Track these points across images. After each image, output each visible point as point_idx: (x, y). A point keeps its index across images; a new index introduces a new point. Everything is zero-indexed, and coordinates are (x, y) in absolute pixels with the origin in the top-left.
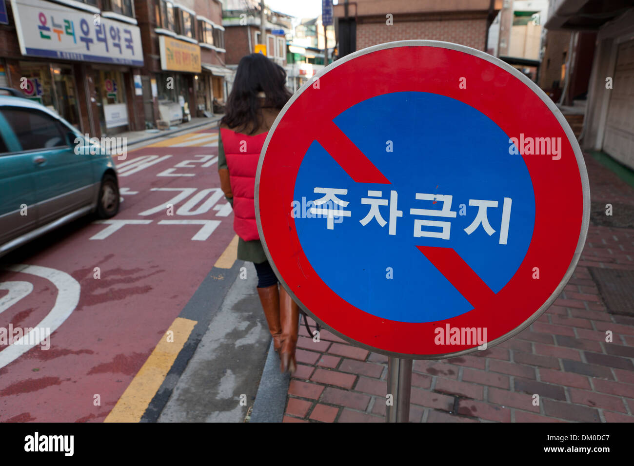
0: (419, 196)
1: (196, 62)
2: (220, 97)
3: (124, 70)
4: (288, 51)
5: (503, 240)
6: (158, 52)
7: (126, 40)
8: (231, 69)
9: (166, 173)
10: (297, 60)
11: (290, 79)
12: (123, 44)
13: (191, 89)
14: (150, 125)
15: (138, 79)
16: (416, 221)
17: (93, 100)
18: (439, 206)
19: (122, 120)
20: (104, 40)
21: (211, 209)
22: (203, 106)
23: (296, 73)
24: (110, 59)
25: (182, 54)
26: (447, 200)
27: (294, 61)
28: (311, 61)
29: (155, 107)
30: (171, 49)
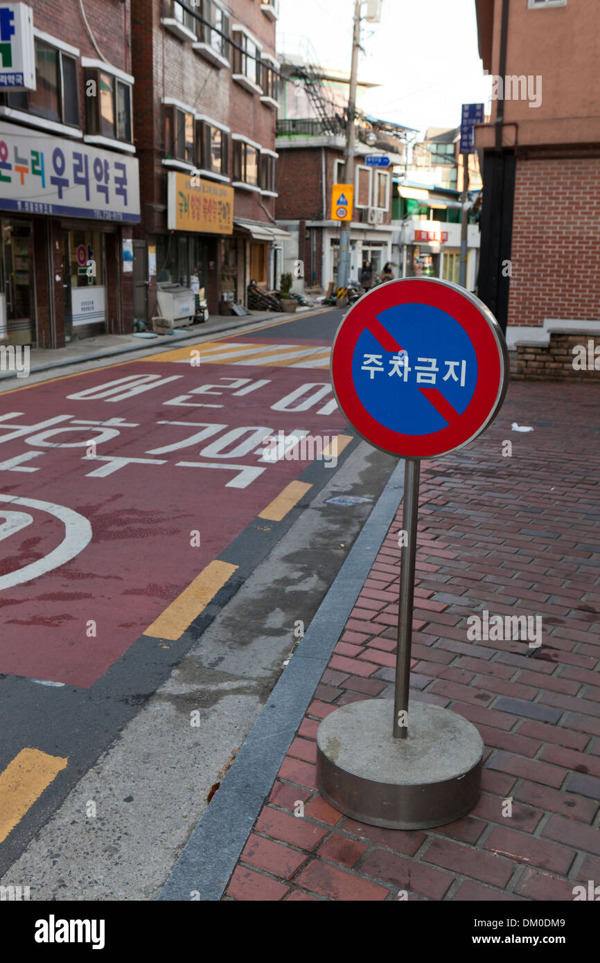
0: (420, 359)
1: (224, 217)
2: (261, 280)
3: (108, 229)
4: (395, 195)
5: (463, 384)
6: (164, 199)
7: (117, 180)
8: (285, 228)
9: (177, 401)
10: (411, 214)
11: (396, 249)
12: (112, 186)
13: (212, 264)
14: (142, 324)
15: (128, 245)
16: (418, 374)
17: (58, 278)
18: (429, 365)
19: (98, 314)
20: (84, 182)
21: (251, 453)
22: (232, 294)
23: (409, 237)
24: (91, 212)
25: (202, 202)
26: (434, 361)
27: (405, 215)
28: (439, 215)
29: (151, 295)
30: (185, 194)
